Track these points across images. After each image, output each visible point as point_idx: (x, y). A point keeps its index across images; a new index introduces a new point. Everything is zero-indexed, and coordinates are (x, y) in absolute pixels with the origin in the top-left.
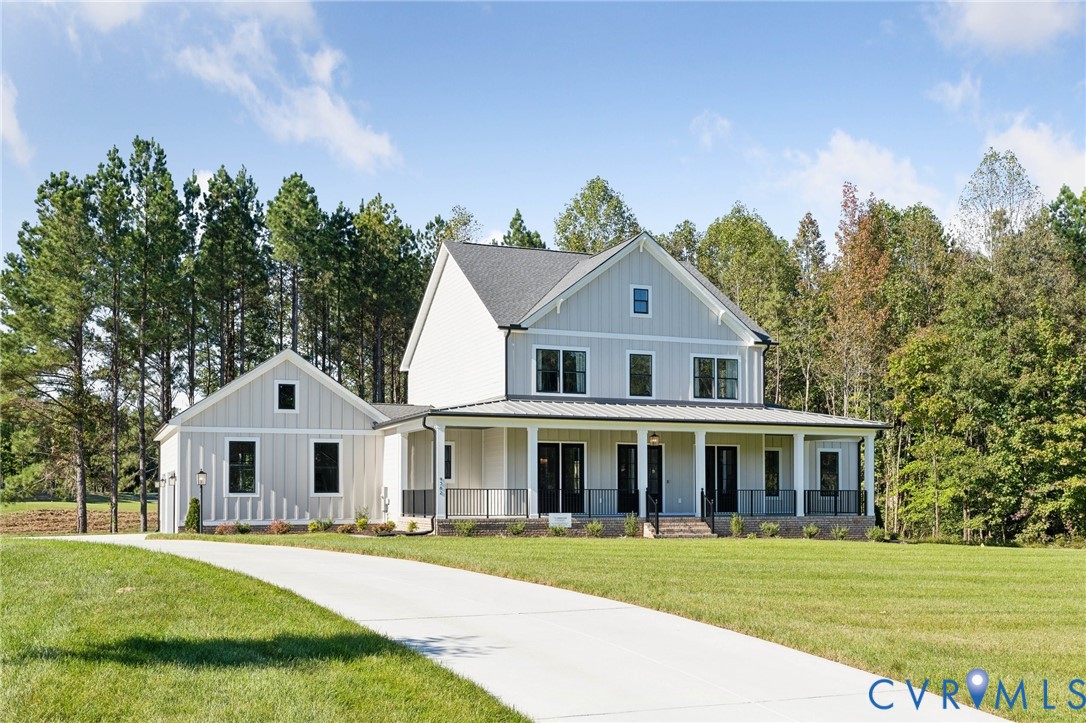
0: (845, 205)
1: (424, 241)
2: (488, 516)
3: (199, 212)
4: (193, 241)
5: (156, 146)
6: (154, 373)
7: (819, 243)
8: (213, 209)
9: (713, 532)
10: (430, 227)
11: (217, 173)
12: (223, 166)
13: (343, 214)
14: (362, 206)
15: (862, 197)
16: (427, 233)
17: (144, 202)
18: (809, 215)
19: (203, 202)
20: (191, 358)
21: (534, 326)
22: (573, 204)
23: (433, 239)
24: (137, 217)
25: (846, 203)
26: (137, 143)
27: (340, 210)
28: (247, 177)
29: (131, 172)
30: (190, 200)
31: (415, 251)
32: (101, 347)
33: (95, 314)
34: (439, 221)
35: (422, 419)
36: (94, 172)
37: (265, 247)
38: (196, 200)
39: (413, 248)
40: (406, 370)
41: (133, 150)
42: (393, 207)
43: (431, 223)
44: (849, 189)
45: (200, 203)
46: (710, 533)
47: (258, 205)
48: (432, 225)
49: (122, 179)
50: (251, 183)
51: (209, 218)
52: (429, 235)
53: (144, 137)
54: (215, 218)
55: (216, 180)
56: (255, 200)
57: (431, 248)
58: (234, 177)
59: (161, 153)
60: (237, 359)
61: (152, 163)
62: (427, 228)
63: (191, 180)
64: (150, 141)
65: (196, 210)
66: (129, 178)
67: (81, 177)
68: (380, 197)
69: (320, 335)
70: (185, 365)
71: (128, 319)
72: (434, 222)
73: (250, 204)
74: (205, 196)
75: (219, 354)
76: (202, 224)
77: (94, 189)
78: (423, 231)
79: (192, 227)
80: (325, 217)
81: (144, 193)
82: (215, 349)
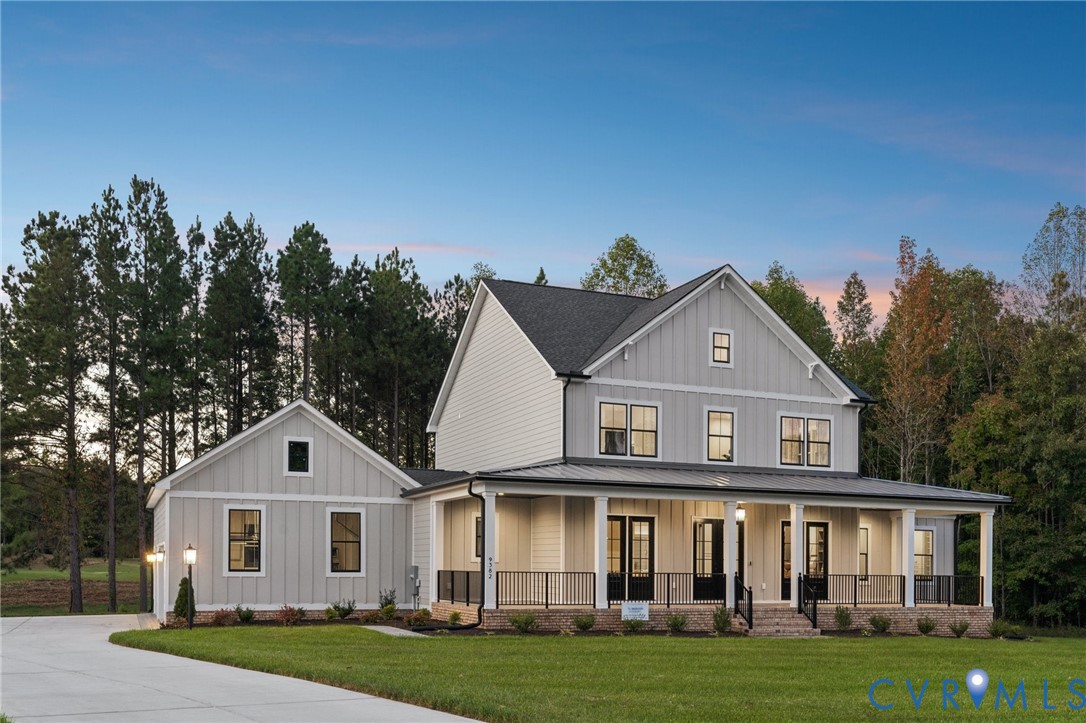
0: (902, 262)
1: (443, 301)
2: (547, 605)
3: (204, 262)
4: (197, 293)
5: (156, 188)
6: (157, 436)
7: (865, 306)
8: (219, 259)
9: (815, 626)
10: (449, 285)
11: (223, 221)
12: (230, 213)
13: (358, 268)
14: (377, 262)
15: (920, 253)
16: (445, 293)
17: (143, 248)
18: (854, 275)
19: (208, 251)
20: (195, 420)
21: (598, 372)
22: (599, 263)
23: (452, 299)
24: (136, 265)
25: (903, 258)
26: (135, 183)
27: (355, 263)
28: (256, 227)
29: (129, 215)
30: (195, 249)
31: (433, 312)
32: (98, 407)
33: (92, 371)
34: (457, 278)
35: (468, 484)
36: (87, 212)
37: (274, 302)
38: (200, 249)
39: (429, 311)
40: (433, 431)
41: (131, 191)
42: (411, 261)
43: (450, 282)
44: (906, 245)
45: (205, 253)
46: (809, 628)
47: (267, 255)
48: (451, 284)
49: (118, 223)
50: (260, 232)
51: (214, 269)
52: (447, 295)
53: (141, 178)
54: (222, 269)
55: (222, 227)
56: (264, 252)
57: (451, 308)
58: (241, 225)
59: (161, 195)
60: (246, 423)
61: (152, 206)
62: (446, 287)
63: (195, 226)
64: (149, 182)
65: (200, 258)
66: (127, 221)
67: (73, 218)
68: (397, 252)
69: (333, 400)
70: (190, 428)
71: (127, 377)
72: (453, 281)
73: (258, 256)
74: (210, 245)
75: (225, 417)
76: (206, 276)
77: (86, 231)
78: (442, 291)
79: (196, 277)
80: (338, 271)
81: (143, 239)
82: (222, 412)
